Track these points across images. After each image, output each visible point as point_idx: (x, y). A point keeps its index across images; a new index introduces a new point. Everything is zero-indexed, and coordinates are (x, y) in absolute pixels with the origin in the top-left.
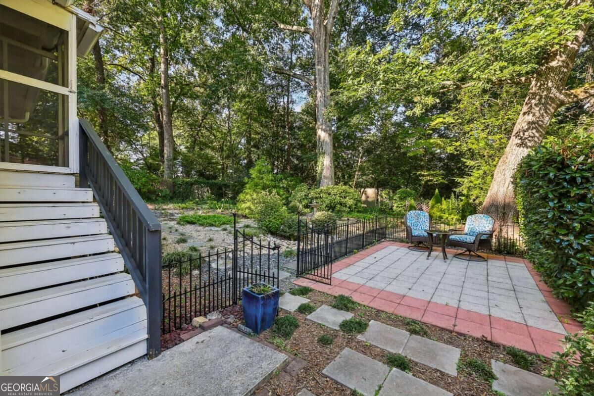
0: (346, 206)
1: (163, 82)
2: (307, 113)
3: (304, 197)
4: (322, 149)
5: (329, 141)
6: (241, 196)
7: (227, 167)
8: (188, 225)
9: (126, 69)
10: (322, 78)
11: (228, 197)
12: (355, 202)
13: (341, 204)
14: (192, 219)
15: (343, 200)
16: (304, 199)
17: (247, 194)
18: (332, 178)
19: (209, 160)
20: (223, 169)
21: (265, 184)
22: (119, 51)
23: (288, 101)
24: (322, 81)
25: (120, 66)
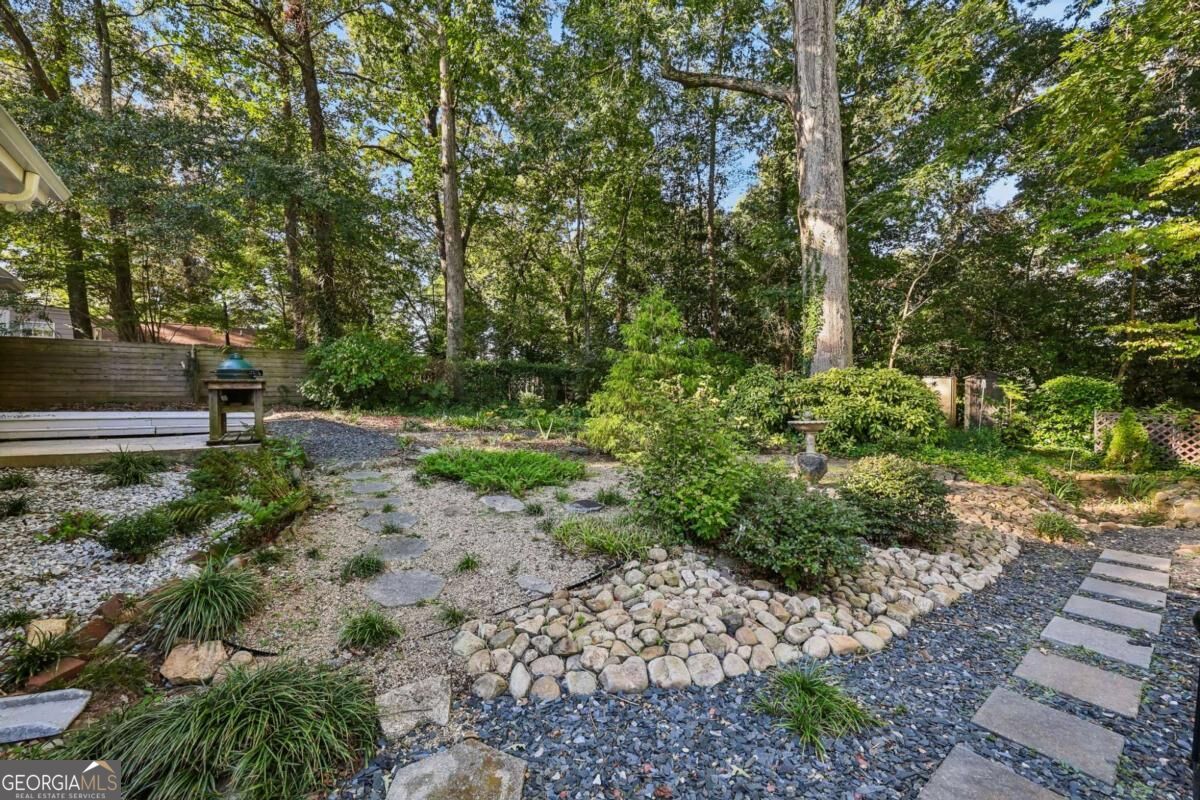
0: (902, 427)
1: (444, 161)
2: (752, 210)
3: (767, 400)
4: (818, 269)
5: (836, 247)
6: (596, 399)
7: (579, 337)
8: (440, 484)
9: (391, 153)
10: (819, 73)
11: (573, 401)
12: (930, 416)
13: (885, 422)
14: (452, 467)
15: (890, 409)
16: (767, 406)
17: (612, 391)
18: (846, 348)
19: (542, 326)
20: (571, 342)
21: (664, 365)
22: (377, 119)
23: (711, 177)
24: (818, 83)
25: (380, 148)
